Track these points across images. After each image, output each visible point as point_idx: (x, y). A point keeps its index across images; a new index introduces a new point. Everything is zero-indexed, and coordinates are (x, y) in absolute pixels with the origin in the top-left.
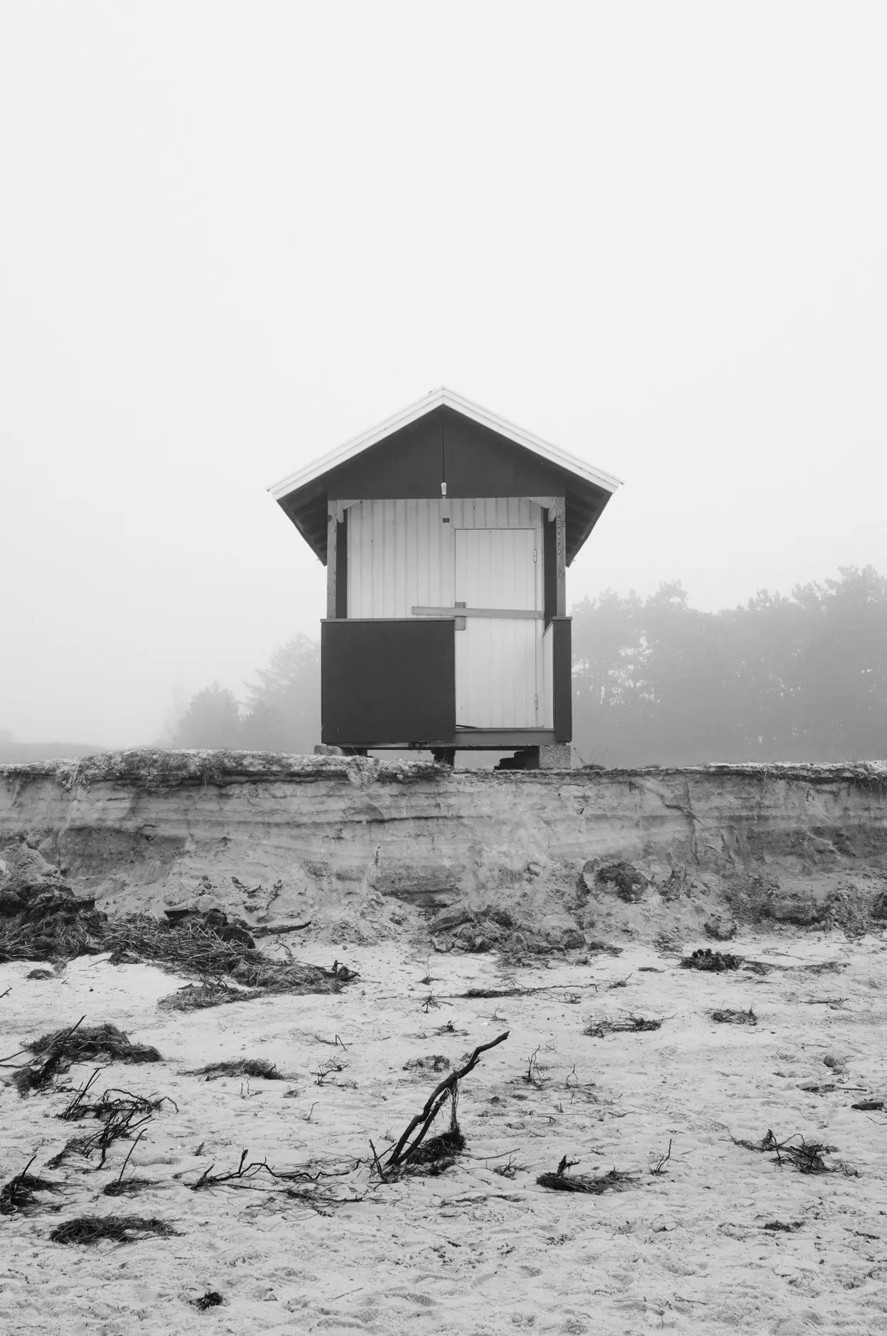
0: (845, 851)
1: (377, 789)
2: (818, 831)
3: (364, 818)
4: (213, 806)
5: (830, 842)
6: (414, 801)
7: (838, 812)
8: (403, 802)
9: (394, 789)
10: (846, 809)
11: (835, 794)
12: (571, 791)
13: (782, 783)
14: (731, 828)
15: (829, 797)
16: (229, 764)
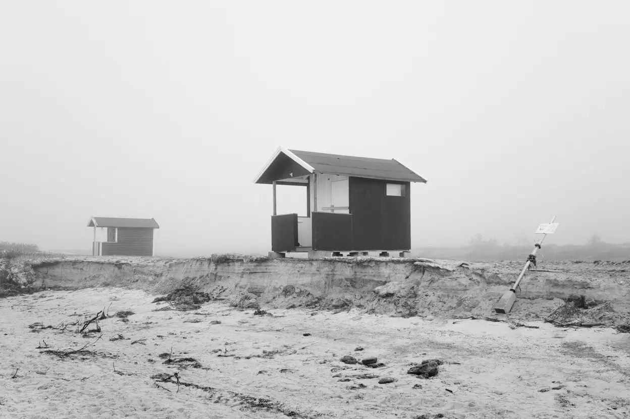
0: (353, 286)
1: (250, 264)
2: (347, 279)
3: (248, 272)
4: (227, 268)
5: (349, 283)
6: (262, 268)
7: (353, 273)
8: (258, 268)
9: (255, 264)
10: (355, 272)
11: (352, 267)
12: (290, 265)
13: (340, 263)
14: (327, 277)
15: (350, 268)
16: (228, 257)
